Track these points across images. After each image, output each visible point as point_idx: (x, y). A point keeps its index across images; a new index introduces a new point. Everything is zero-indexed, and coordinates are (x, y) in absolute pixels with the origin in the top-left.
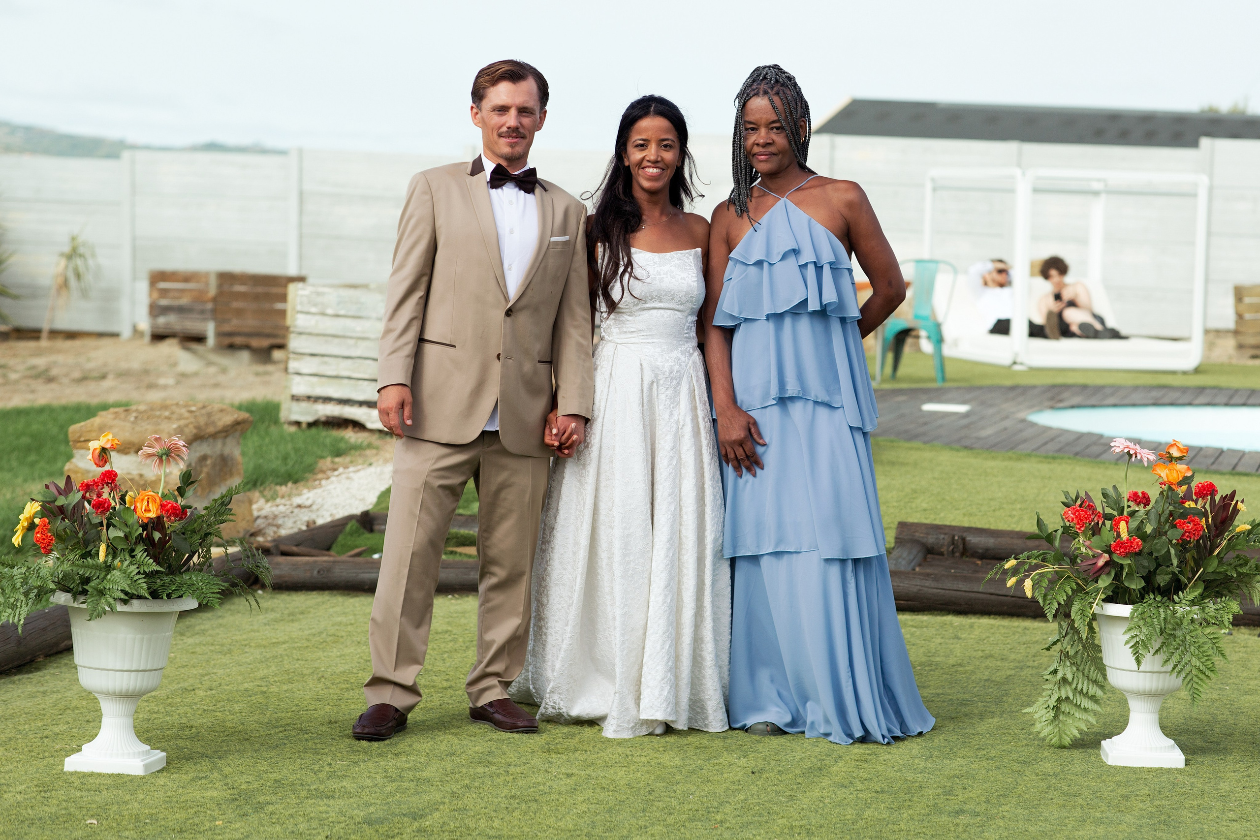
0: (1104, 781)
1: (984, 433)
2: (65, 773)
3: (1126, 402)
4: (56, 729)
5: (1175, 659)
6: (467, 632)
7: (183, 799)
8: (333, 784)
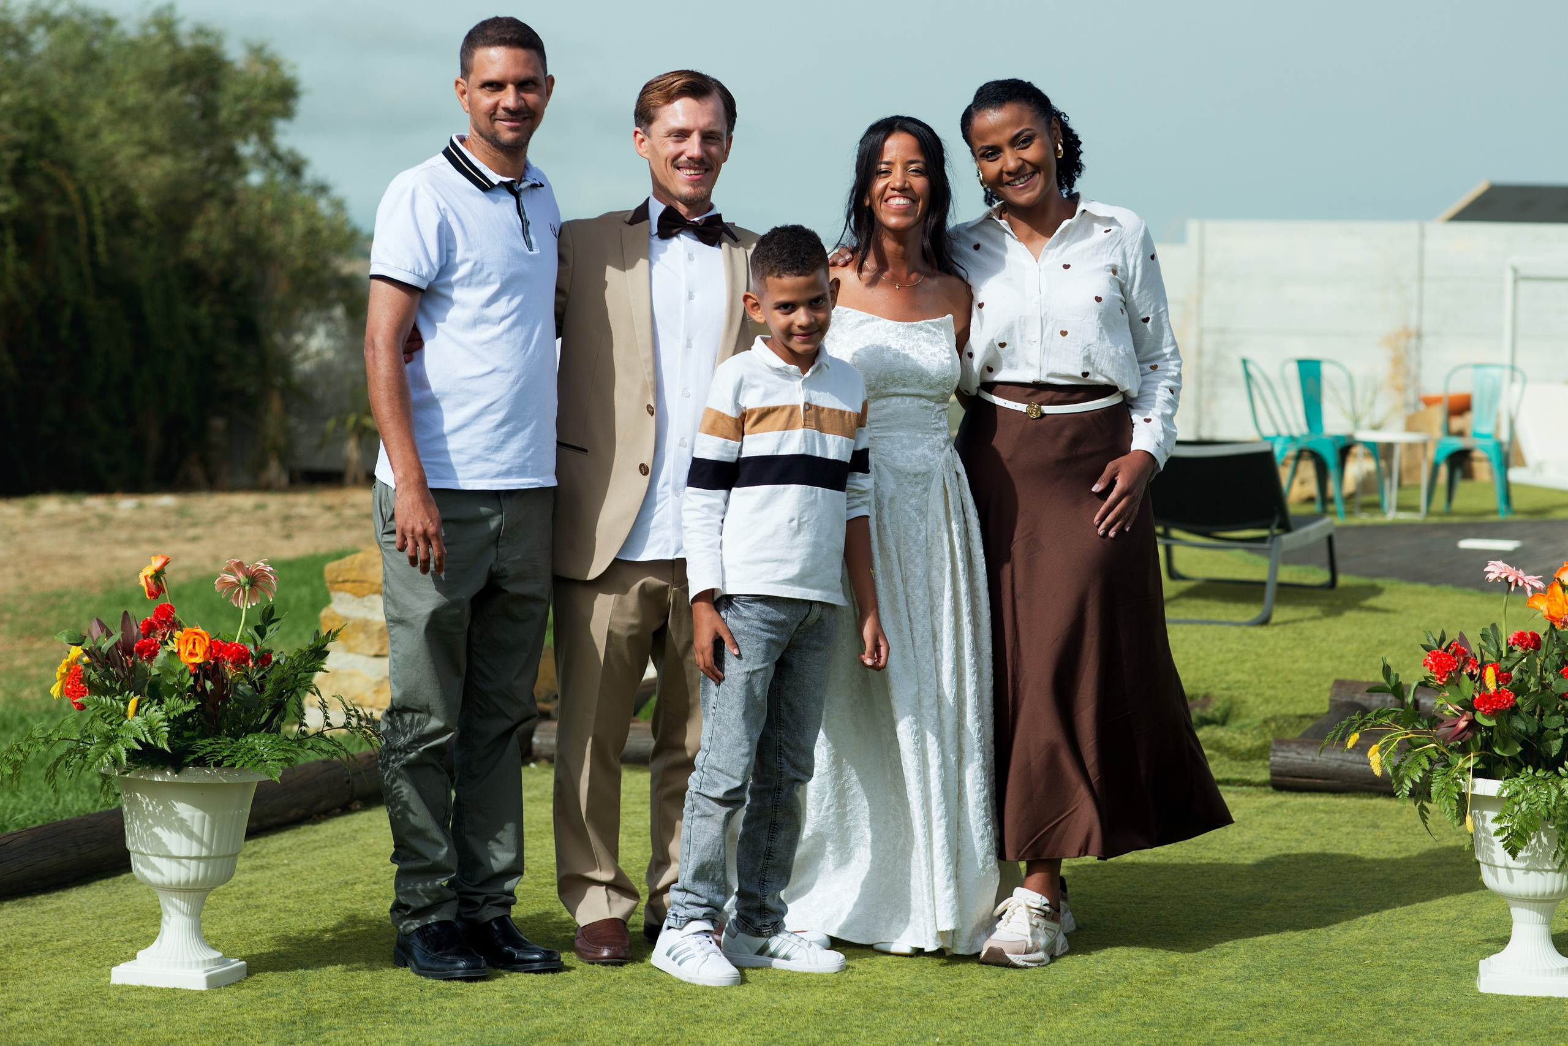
0: (1460, 1015)
2: (107, 986)
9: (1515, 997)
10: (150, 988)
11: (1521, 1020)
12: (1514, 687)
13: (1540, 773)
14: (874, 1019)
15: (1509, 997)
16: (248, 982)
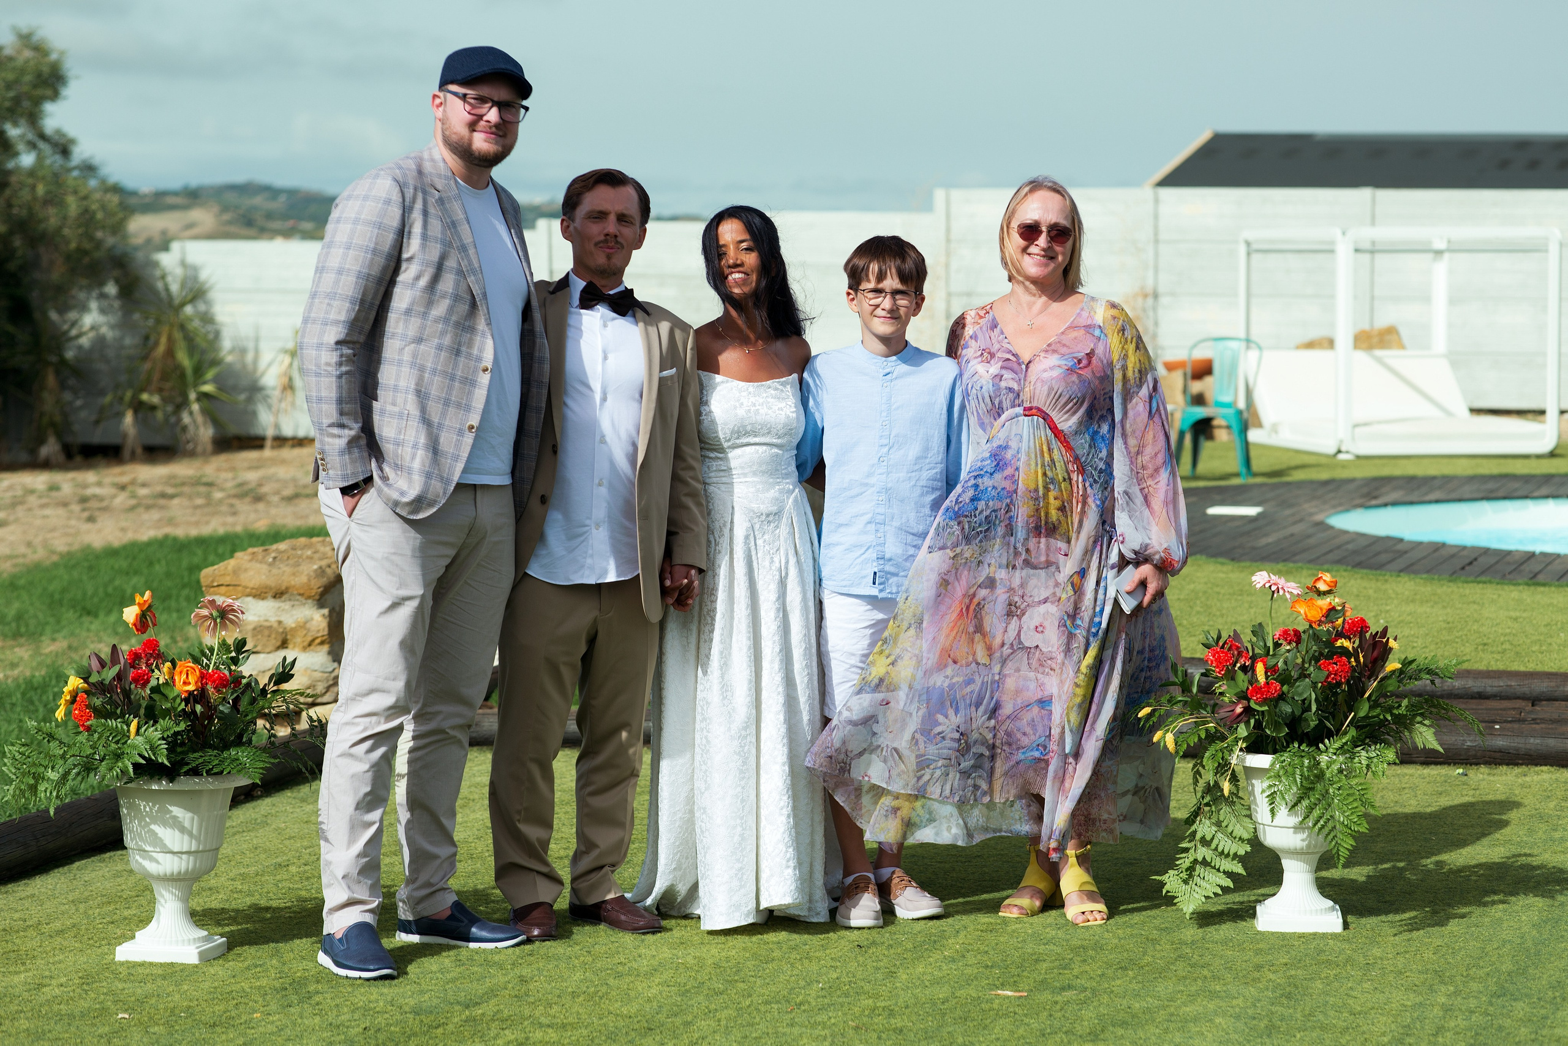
0: (1243, 949)
2: (115, 963)
3: (1453, 495)
4: (126, 913)
5: (1316, 813)
7: (229, 989)
9: (1287, 933)
10: (151, 964)
11: (1294, 953)
12: (1280, 677)
13: (1303, 747)
14: (764, 970)
15: (1282, 934)
16: (231, 956)
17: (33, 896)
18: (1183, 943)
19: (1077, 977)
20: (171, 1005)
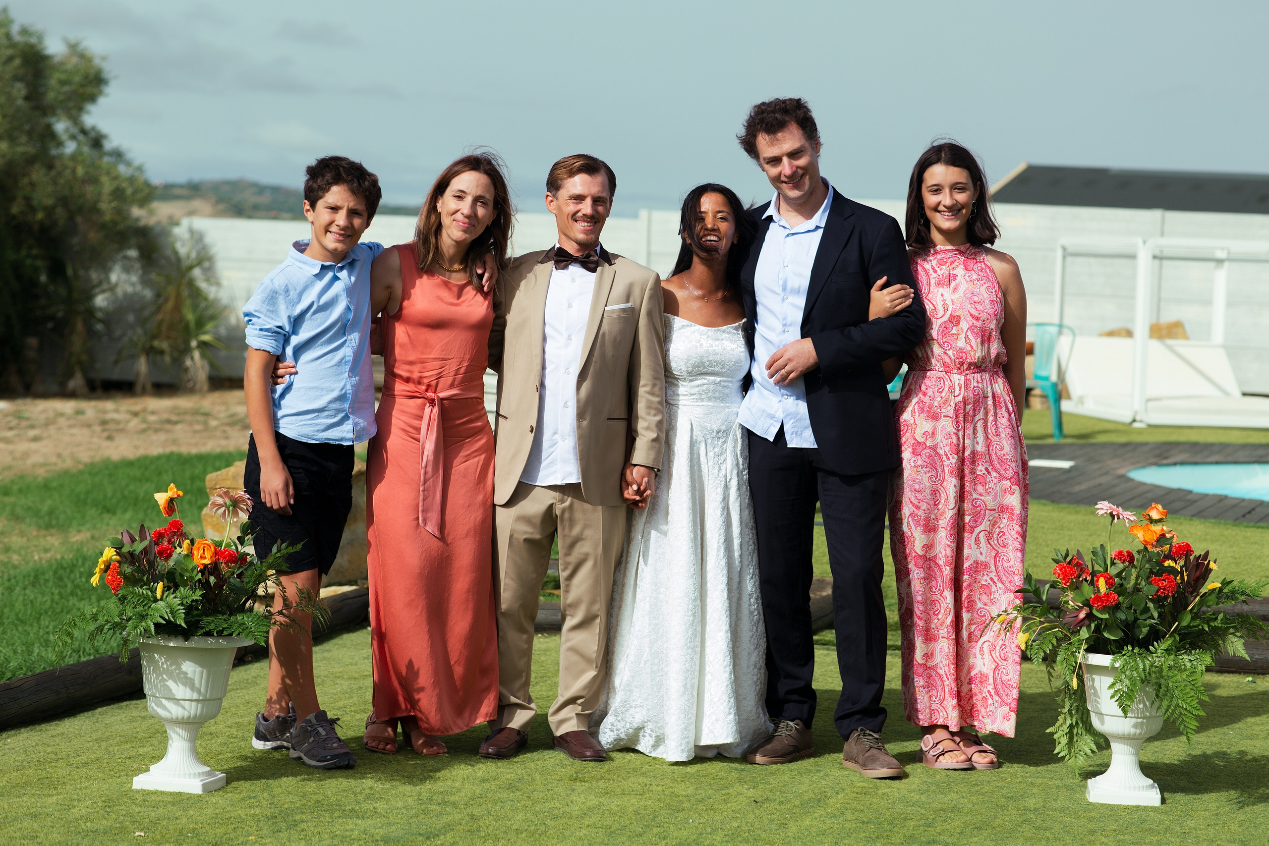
0: (1079, 817)
1: (1077, 489)
2: (132, 791)
3: (1230, 459)
4: (141, 751)
6: (542, 668)
7: (228, 816)
8: (366, 806)
9: (1115, 805)
10: (162, 793)
12: (1117, 590)
13: (1136, 650)
14: (676, 818)
15: (1110, 806)
16: (229, 788)
17: (63, 734)
18: (1027, 809)
19: (940, 834)
20: (180, 827)
